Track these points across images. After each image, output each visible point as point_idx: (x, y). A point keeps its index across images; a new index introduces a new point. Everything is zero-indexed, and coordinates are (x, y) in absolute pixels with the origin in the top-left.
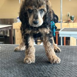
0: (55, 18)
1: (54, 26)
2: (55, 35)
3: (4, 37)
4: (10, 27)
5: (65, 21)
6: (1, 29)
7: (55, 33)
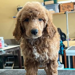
0: (63, 36)
1: (62, 45)
2: (63, 53)
3: (13, 57)
4: (18, 48)
5: (73, 39)
6: (9, 50)
7: (63, 52)
